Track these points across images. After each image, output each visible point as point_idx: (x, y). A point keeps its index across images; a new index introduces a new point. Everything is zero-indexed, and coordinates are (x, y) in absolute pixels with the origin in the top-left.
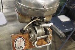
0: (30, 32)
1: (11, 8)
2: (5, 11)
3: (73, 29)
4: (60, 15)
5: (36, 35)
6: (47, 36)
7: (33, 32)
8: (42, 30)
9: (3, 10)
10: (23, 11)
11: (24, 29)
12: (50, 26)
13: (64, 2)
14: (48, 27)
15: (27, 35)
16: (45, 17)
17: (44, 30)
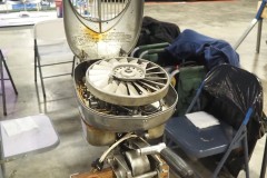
0: (116, 166)
1: (68, 98)
2: (51, 106)
3: (228, 148)
4: (191, 112)
5: (129, 173)
6: (155, 173)
7: (123, 165)
8: (144, 160)
9: (48, 104)
10: (97, 121)
11: (102, 159)
12: (159, 151)
13: (200, 79)
14: (156, 153)
15: (110, 173)
16: (147, 132)
17: (147, 161)
